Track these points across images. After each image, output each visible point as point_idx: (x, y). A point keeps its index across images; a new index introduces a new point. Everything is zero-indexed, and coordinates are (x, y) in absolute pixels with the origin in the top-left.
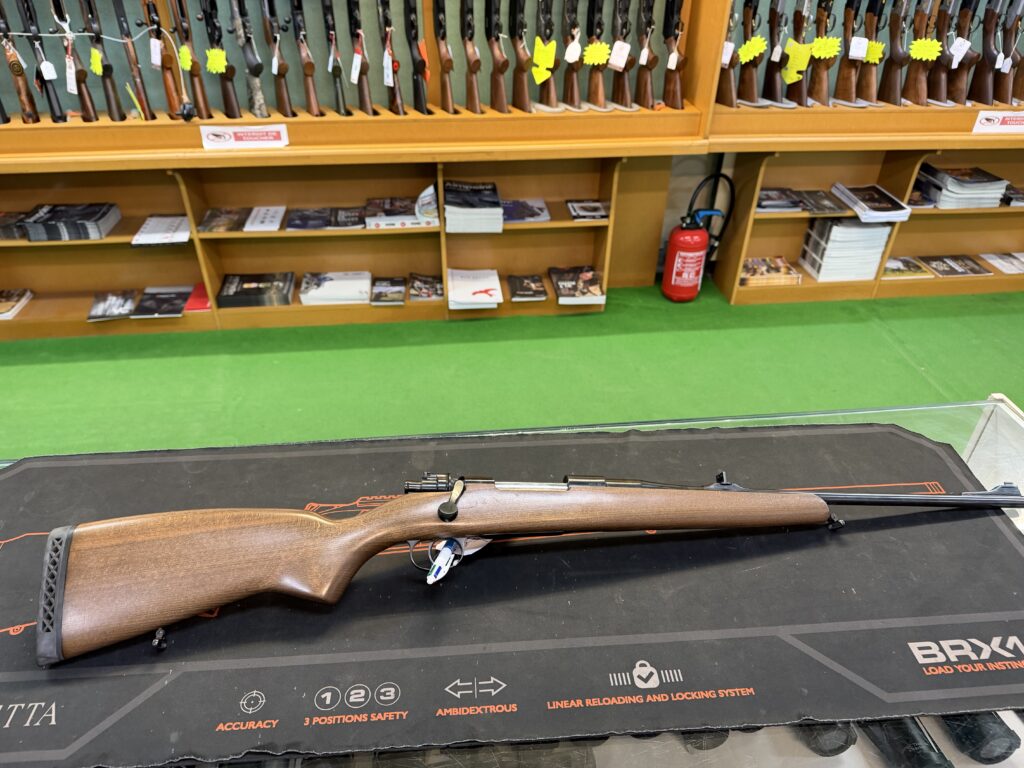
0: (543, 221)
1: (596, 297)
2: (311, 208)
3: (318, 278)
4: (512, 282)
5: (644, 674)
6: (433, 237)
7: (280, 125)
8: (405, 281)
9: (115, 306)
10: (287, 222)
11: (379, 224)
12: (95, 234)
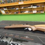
0: (40, 7)
1: (43, 12)
2: (25, 7)
3: (25, 11)
4: (37, 11)
5: (27, 37)
6: (32, 8)
7: (23, 2)
8: (30, 11)
9: (15, 13)
10: (24, 8)
11: (29, 8)
12: (14, 9)
